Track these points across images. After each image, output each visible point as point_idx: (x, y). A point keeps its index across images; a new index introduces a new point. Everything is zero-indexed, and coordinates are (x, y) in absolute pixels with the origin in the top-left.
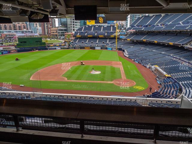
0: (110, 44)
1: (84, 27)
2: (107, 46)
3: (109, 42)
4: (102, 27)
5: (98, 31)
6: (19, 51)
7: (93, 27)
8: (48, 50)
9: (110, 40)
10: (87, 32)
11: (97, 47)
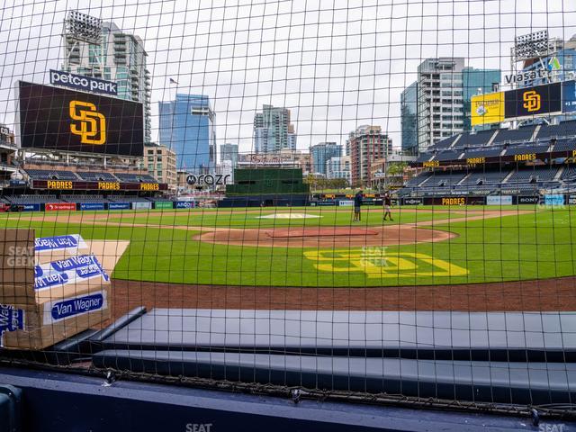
0: (564, 184)
1: (460, 136)
2: (545, 192)
3: (561, 179)
4: (538, 128)
5: (516, 142)
6: (220, 204)
7: (497, 133)
8: (310, 205)
9: (568, 171)
10: (466, 148)
11: (495, 197)
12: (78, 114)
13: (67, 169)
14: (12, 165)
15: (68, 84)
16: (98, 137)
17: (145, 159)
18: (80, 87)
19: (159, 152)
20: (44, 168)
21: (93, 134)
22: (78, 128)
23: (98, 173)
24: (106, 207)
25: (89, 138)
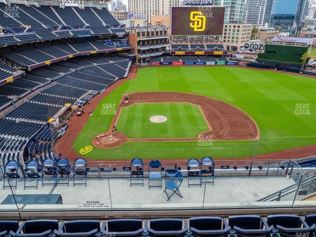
6: (250, 65)
8: (298, 73)
12: (194, 18)
13: (186, 44)
14: (167, 43)
15: (191, 4)
16: (201, 28)
17: (223, 35)
18: (196, 4)
19: (239, 27)
20: (178, 43)
21: (200, 26)
22: (193, 24)
23: (198, 45)
24: (195, 63)
25: (198, 28)
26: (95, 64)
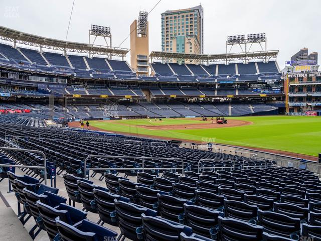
26: (230, 107)
